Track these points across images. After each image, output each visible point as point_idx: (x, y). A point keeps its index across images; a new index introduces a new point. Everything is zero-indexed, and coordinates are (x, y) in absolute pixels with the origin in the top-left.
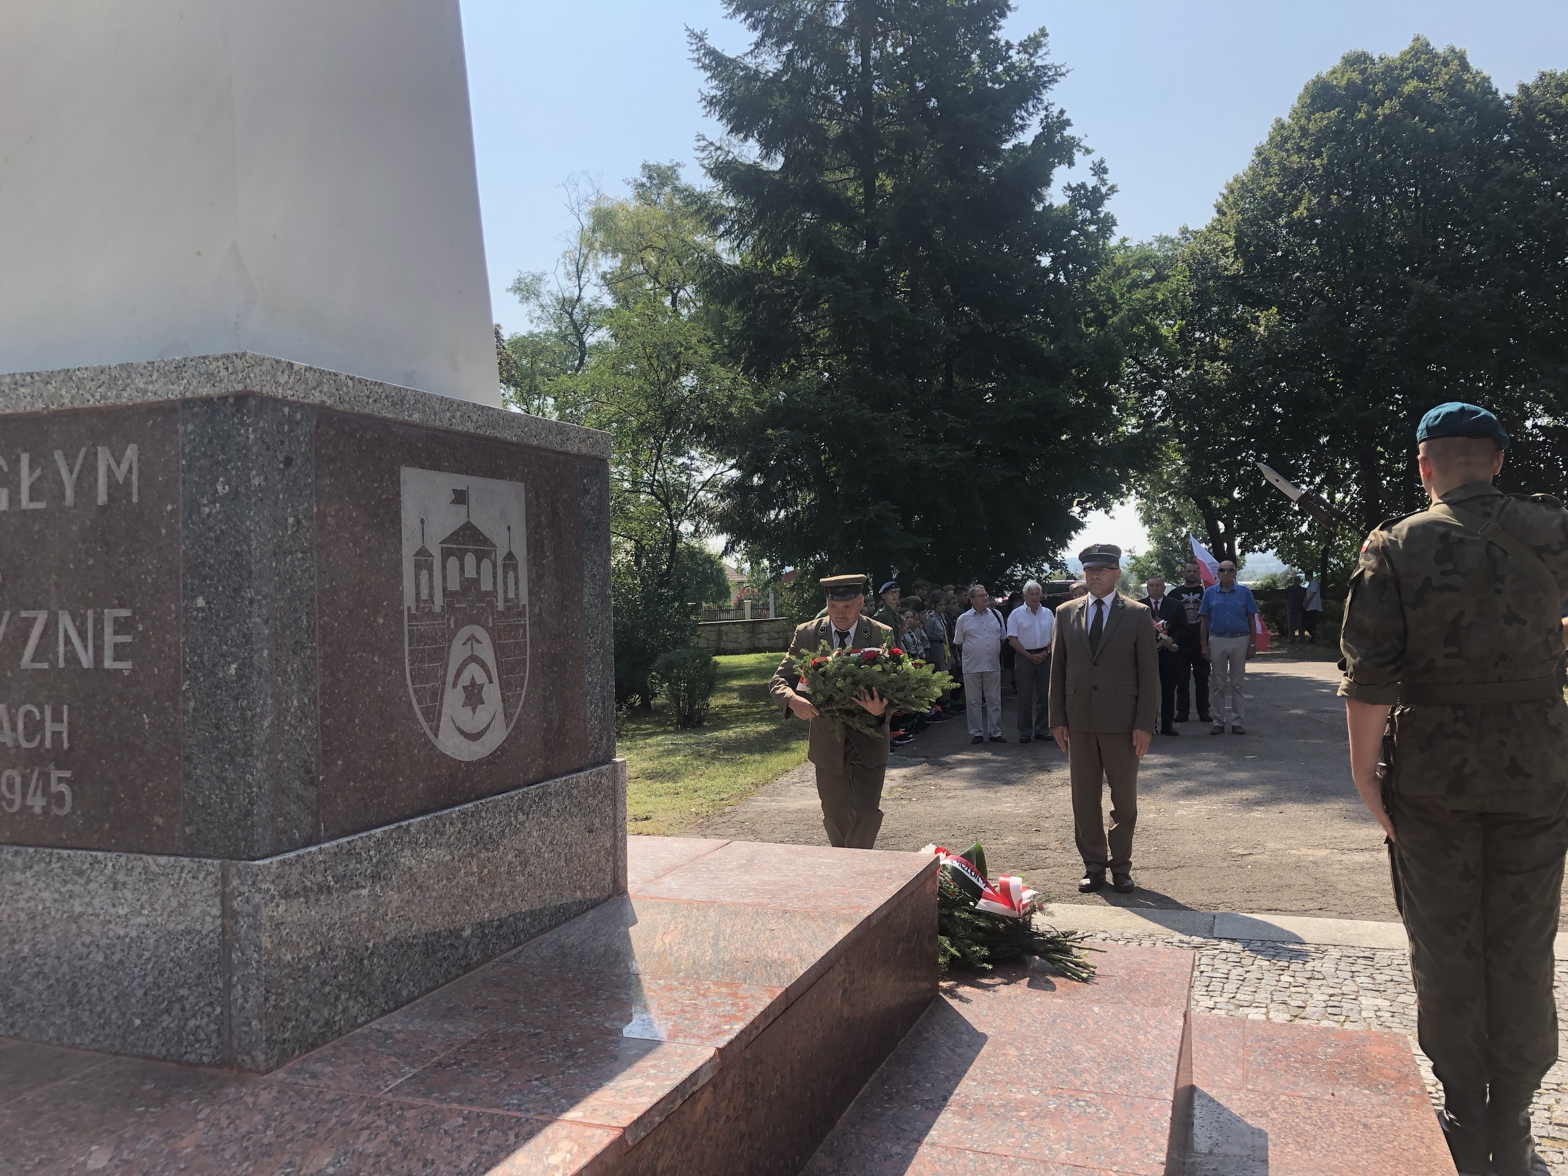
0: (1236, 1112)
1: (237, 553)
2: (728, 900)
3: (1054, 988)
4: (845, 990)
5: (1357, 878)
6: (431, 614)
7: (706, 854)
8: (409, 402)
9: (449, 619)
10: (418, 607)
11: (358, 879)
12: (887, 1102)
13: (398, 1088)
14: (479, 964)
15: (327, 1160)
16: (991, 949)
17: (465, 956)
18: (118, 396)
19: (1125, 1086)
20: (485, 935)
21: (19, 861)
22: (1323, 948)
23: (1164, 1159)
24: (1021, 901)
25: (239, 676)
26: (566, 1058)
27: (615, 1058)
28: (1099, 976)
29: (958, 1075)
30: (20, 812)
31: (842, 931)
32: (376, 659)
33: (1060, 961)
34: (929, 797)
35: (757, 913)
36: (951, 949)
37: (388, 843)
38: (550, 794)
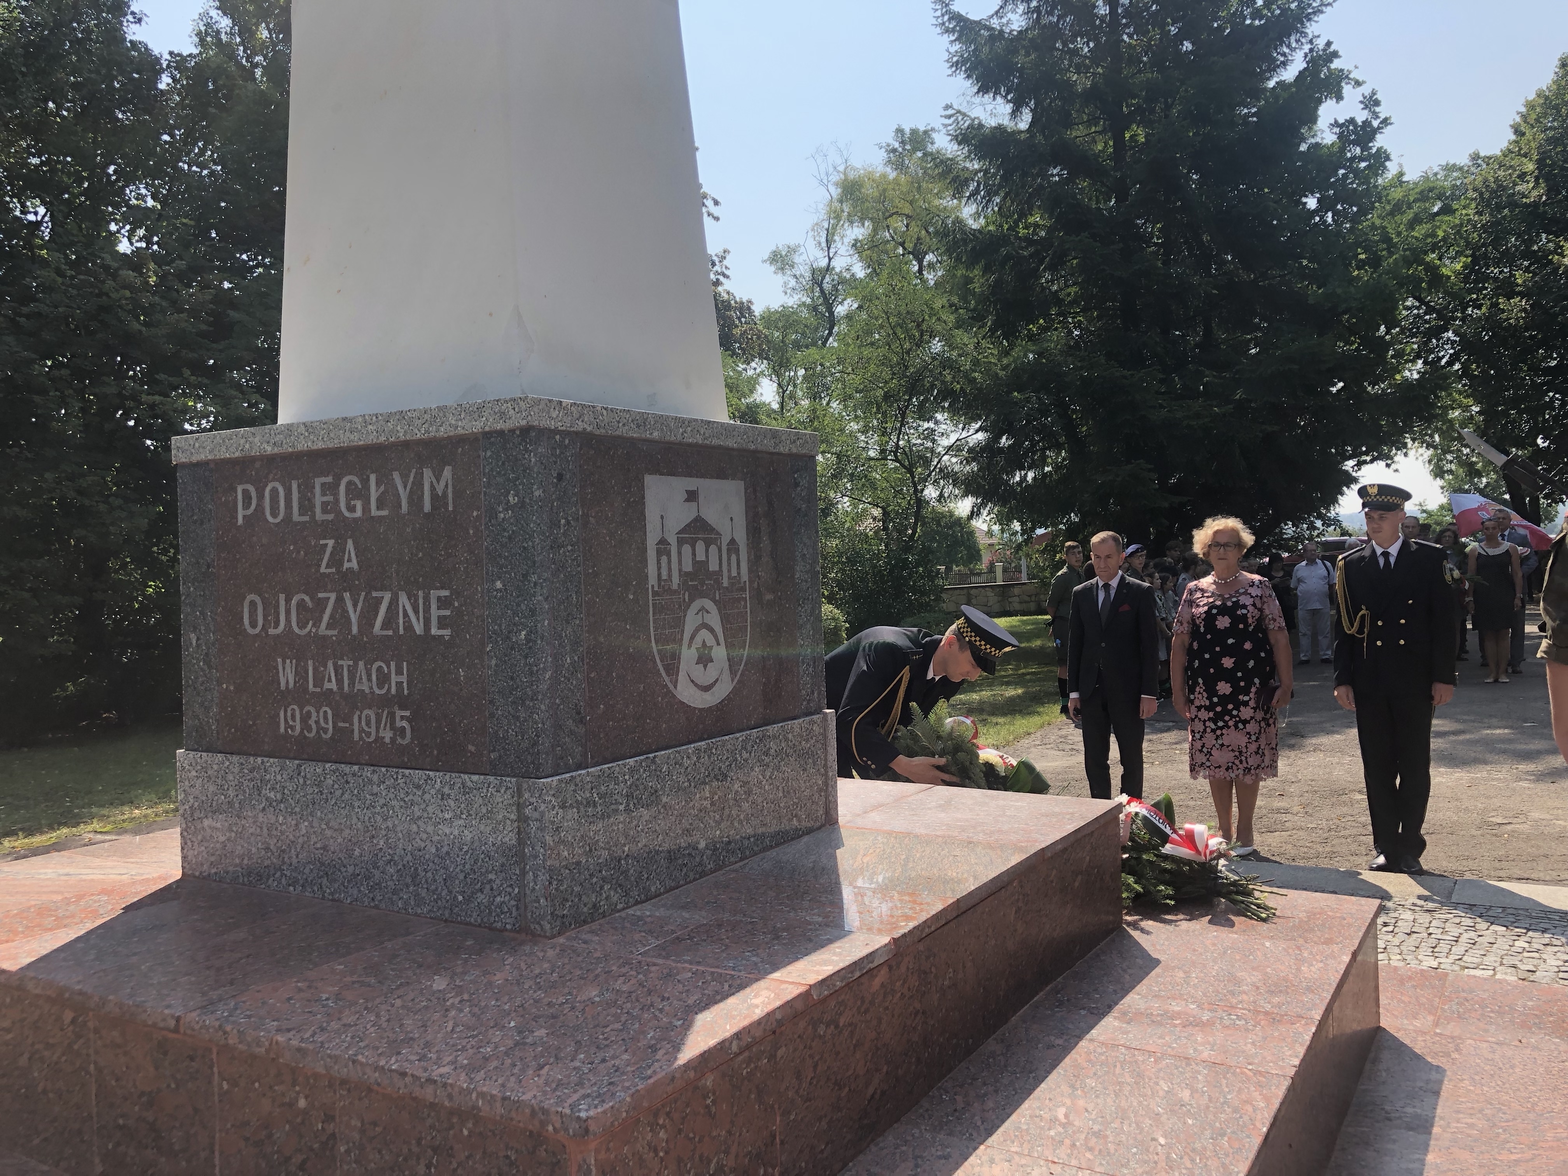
0: (1418, 1051)
1: (524, 548)
2: (923, 831)
3: (1232, 925)
4: (1018, 910)
6: (670, 591)
7: (912, 796)
8: (650, 423)
9: (684, 594)
10: (659, 585)
11: (616, 797)
12: (1058, 1007)
13: (645, 952)
14: (712, 871)
15: (594, 993)
16: (1176, 889)
17: (700, 864)
18: (437, 431)
19: (1279, 1005)
20: (716, 849)
21: (375, 778)
23: (1297, 1062)
24: (1206, 847)
25: (528, 640)
26: (773, 939)
27: (810, 940)
28: (1279, 917)
29: (1126, 991)
30: (376, 741)
31: (1015, 859)
32: (628, 627)
33: (1243, 902)
34: (1173, 761)
35: (945, 843)
36: (1136, 886)
37: (638, 770)
38: (769, 736)
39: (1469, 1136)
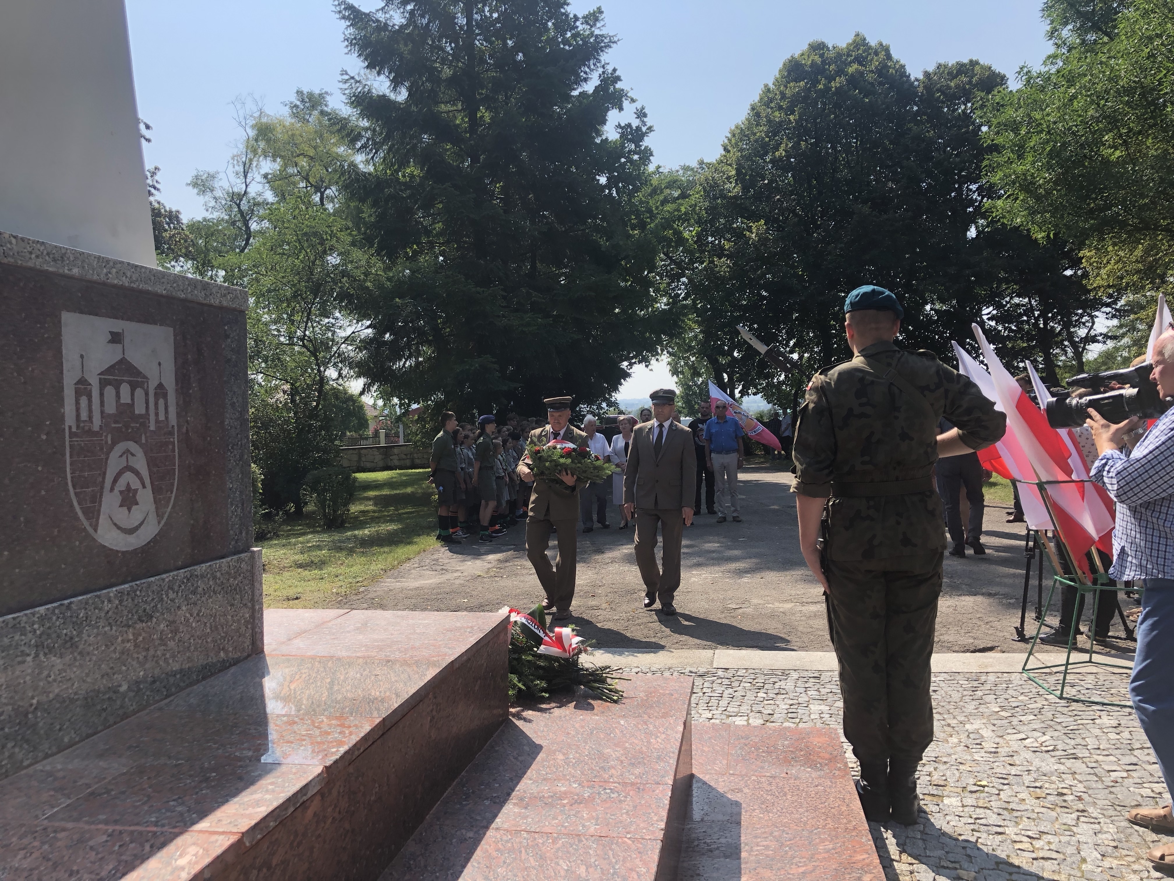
0: (721, 790)
2: (344, 654)
3: (593, 709)
4: (433, 717)
5: (811, 622)
6: (90, 432)
7: (330, 621)
8: (68, 259)
9: (106, 437)
10: (78, 427)
11: (23, 648)
12: (465, 800)
13: (54, 815)
14: (135, 713)
16: (549, 682)
17: (122, 707)
19: (640, 776)
20: (139, 690)
22: (787, 673)
23: (663, 826)
24: (571, 645)
26: (201, 782)
27: (241, 778)
28: (626, 698)
29: (518, 777)
31: (431, 674)
32: (40, 468)
33: (598, 688)
35: (366, 663)
36: (518, 684)
37: (51, 618)
38: (197, 576)
39: (767, 856)
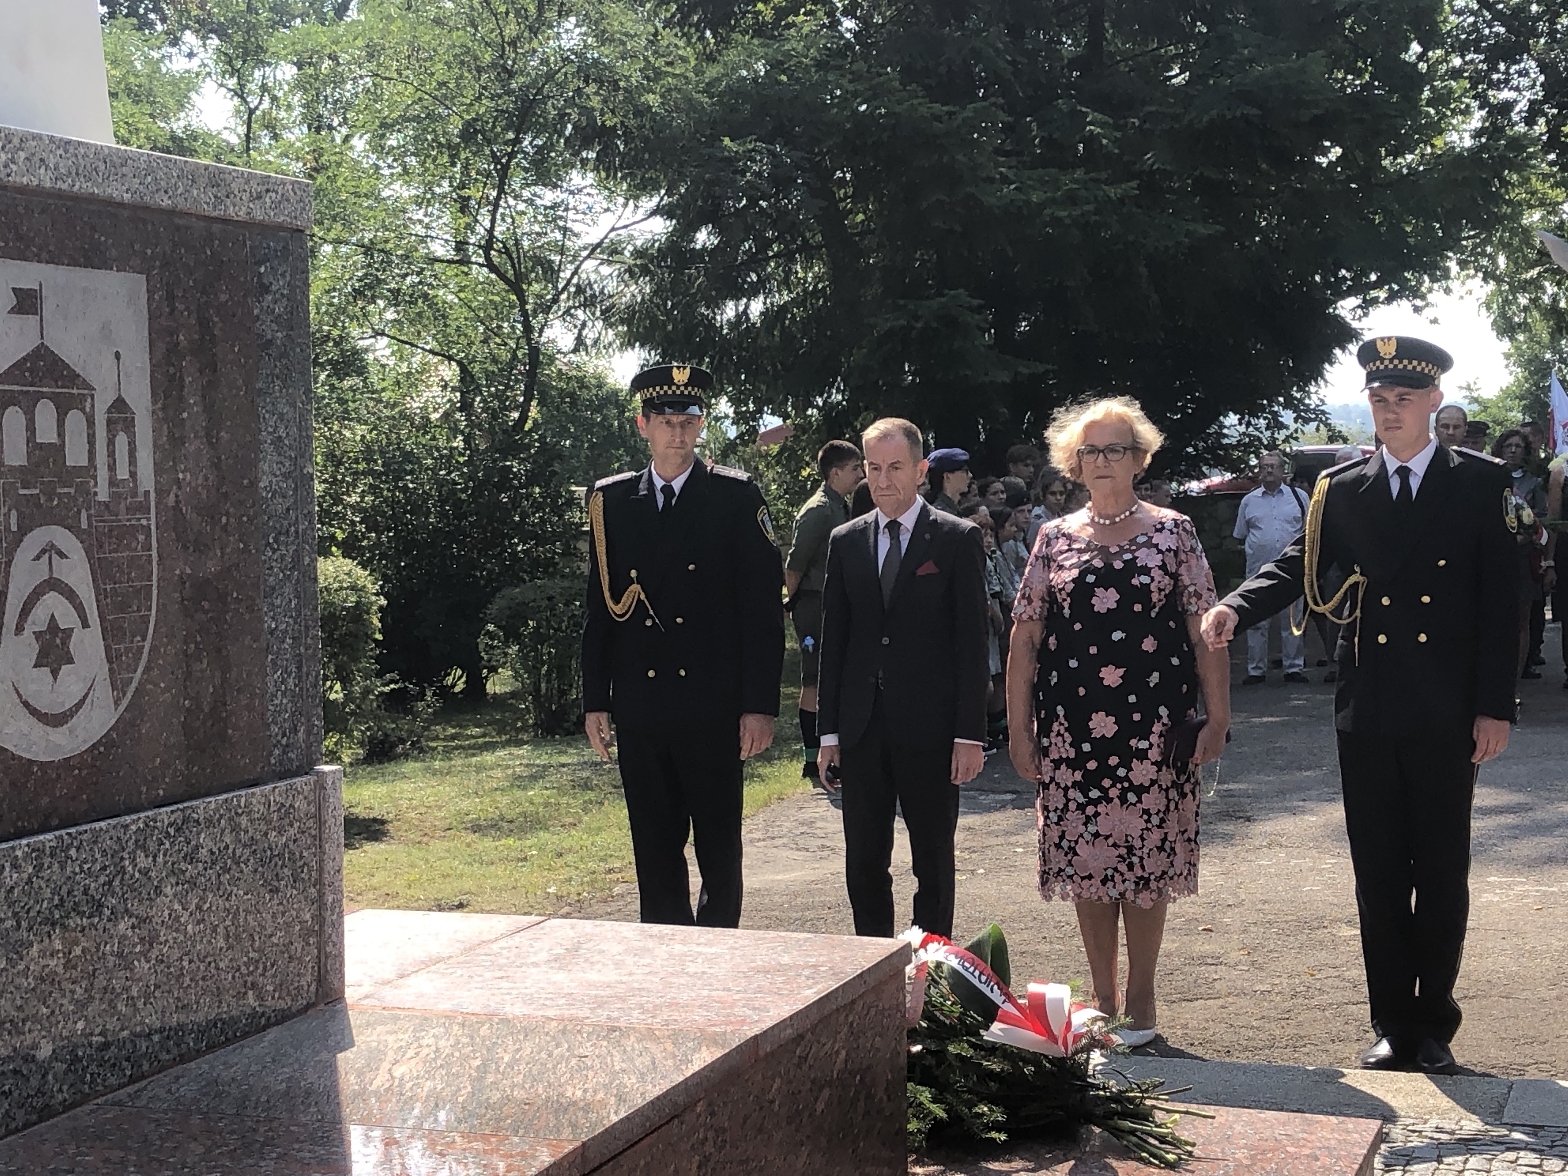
2: (519, 1010)
4: (706, 1159)
7: (497, 940)
9: (7, 516)
14: (66, 1107)
16: (1009, 1110)
24: (1068, 1028)
28: (1199, 1159)
31: (702, 1059)
33: (1132, 1132)
34: (1010, 868)
35: (564, 1032)
36: (933, 1107)
38: (197, 821)
